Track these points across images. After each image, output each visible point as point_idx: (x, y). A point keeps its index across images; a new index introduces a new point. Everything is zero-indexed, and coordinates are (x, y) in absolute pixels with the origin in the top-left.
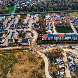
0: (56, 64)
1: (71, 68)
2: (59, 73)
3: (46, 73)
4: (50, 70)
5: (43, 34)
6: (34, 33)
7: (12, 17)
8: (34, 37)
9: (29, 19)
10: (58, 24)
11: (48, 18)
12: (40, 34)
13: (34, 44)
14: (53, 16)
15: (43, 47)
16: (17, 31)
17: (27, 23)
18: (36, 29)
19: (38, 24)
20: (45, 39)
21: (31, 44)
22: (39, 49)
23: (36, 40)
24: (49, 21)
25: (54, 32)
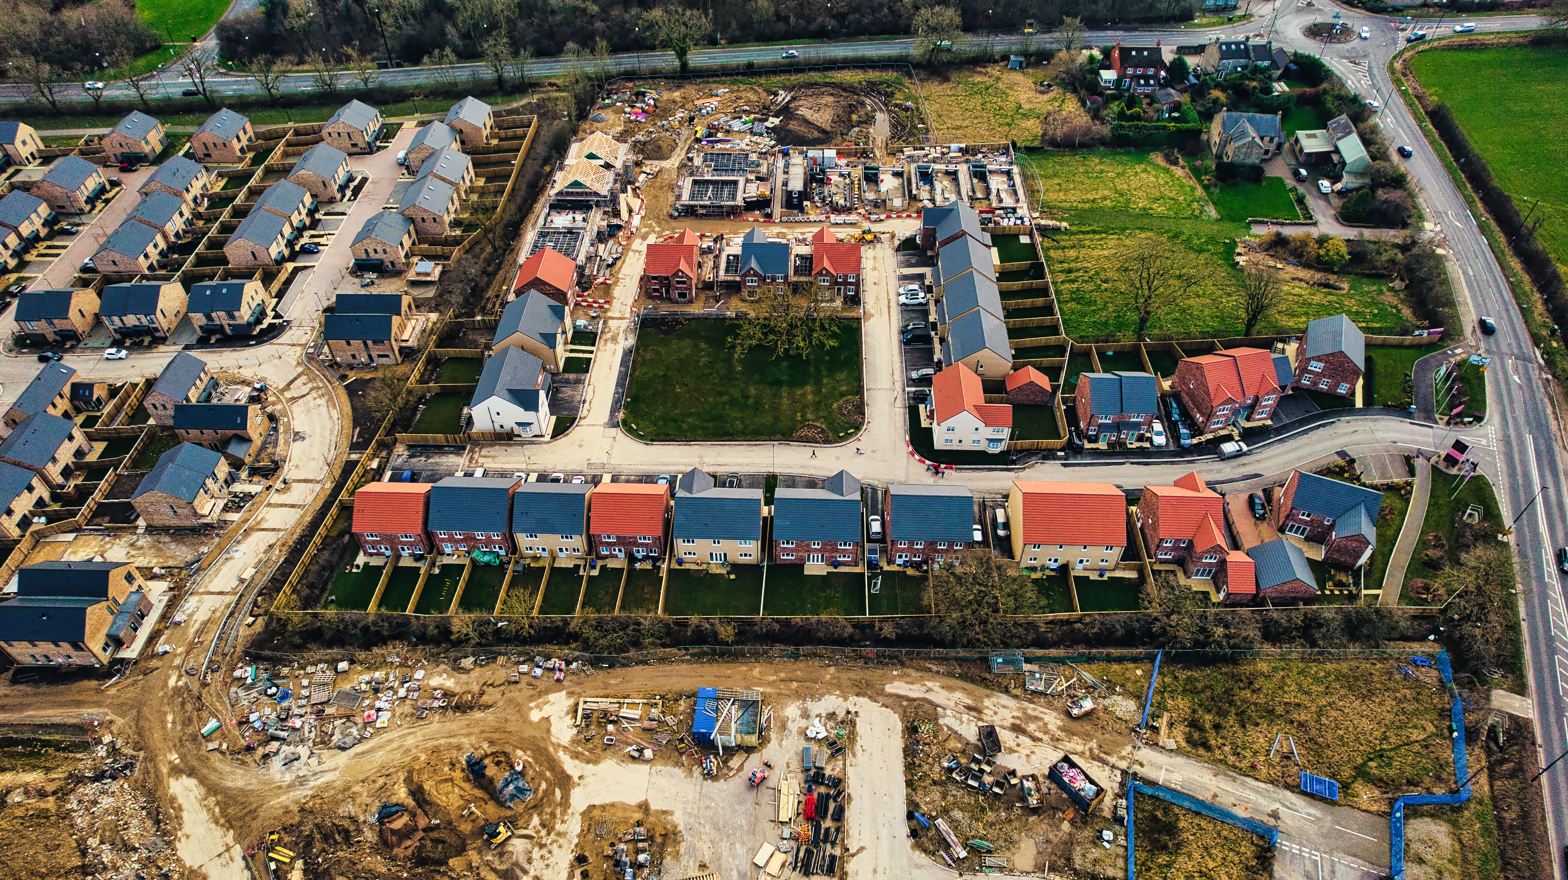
5: (415, 449)
6: (298, 436)
7: (125, 150)
8: (269, 505)
9: (342, 189)
10: (684, 282)
11: (576, 184)
12: (369, 451)
13: (211, 638)
14: (685, 132)
15: (304, 702)
16: (90, 386)
17: (290, 244)
18: (365, 354)
19: (427, 266)
20: (400, 556)
21: (160, 648)
22: (224, 746)
23: (270, 572)
24: (570, 231)
25: (582, 422)
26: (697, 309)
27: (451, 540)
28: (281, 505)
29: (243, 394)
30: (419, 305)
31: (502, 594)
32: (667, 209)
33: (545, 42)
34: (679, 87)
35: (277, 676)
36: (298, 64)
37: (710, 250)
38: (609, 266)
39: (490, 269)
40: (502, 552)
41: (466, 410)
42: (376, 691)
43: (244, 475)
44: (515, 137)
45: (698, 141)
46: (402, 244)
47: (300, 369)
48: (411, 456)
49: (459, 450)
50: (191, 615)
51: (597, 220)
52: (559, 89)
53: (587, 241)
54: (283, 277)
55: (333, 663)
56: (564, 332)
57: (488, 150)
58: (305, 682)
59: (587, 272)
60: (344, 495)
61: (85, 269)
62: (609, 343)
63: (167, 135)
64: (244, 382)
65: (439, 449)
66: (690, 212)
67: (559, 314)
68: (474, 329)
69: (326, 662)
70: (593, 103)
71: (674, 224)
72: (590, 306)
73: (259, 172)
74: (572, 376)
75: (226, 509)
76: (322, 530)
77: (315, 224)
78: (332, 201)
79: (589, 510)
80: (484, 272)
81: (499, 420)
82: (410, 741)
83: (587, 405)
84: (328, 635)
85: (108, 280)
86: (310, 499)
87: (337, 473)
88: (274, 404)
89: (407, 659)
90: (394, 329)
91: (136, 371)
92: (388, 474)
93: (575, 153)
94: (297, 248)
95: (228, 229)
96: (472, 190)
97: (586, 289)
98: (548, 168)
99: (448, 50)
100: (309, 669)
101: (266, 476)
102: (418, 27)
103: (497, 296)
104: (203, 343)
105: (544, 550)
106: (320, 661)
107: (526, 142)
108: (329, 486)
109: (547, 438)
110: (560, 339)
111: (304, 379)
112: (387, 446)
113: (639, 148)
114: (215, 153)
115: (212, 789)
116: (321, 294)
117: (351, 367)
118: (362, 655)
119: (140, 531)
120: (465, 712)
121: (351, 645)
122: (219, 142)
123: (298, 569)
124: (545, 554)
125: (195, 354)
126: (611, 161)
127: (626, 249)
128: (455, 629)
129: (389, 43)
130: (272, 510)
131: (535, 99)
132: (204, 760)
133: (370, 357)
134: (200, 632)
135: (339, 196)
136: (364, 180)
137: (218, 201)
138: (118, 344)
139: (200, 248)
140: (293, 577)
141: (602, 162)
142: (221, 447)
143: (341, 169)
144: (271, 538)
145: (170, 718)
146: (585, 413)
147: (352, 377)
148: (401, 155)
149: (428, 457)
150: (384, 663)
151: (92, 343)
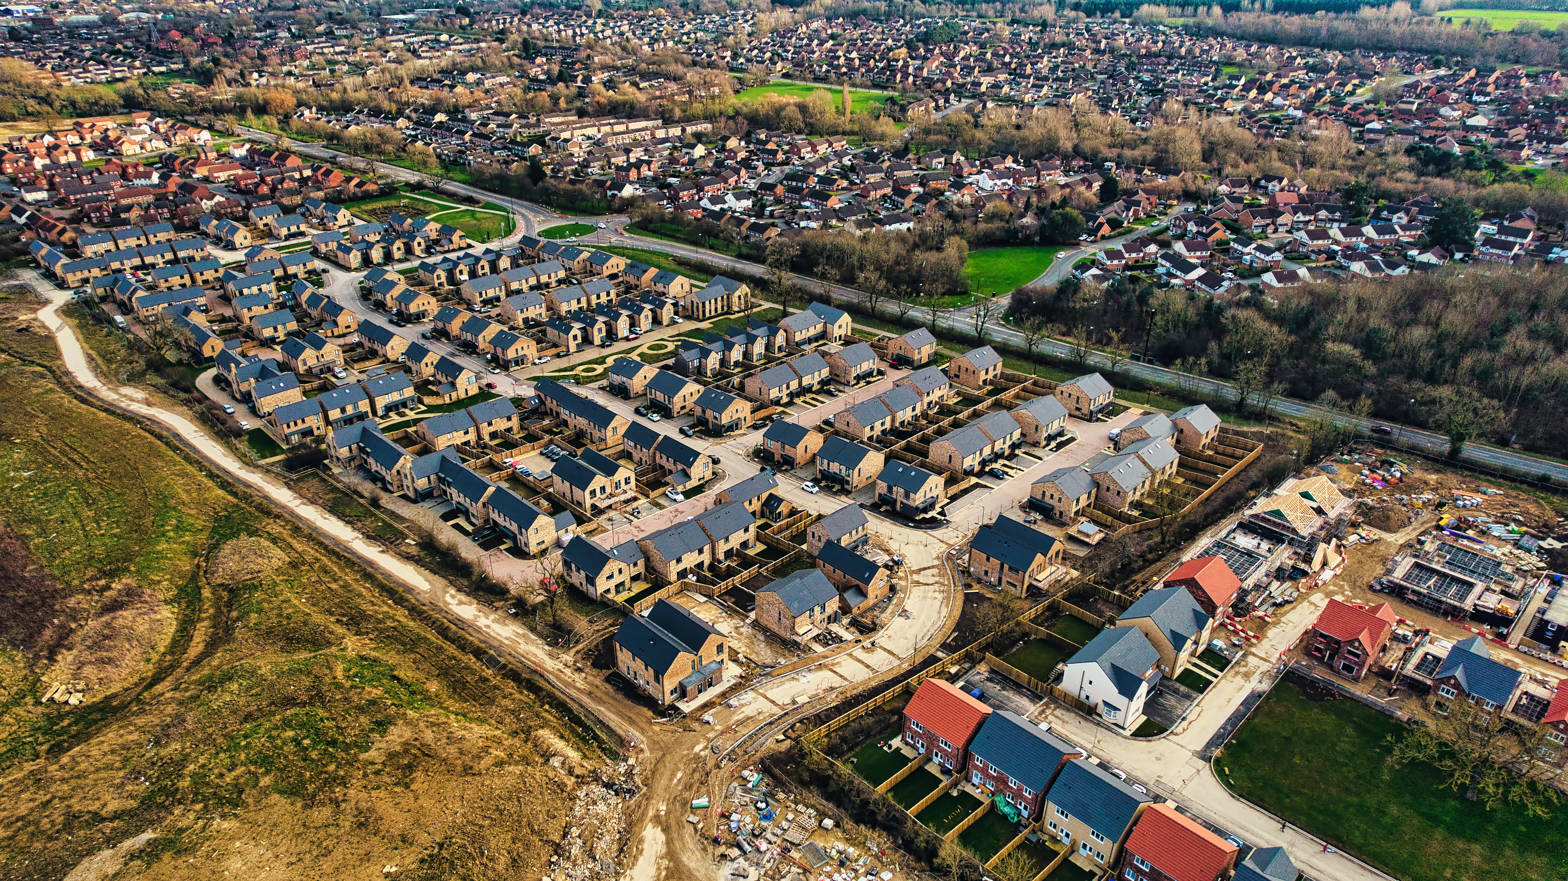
5: (996, 675)
6: (904, 614)
7: (902, 353)
8: (850, 655)
9: (1050, 438)
10: (1357, 656)
11: (1278, 513)
12: (956, 656)
13: (745, 732)
14: (1426, 515)
15: (779, 832)
16: (780, 501)
17: (983, 463)
18: (997, 575)
19: (1091, 528)
20: (931, 760)
21: (707, 717)
22: (700, 826)
23: (820, 708)
24: (1249, 554)
25: (1171, 737)
26: (1360, 691)
27: (984, 771)
28: (859, 661)
29: (882, 559)
30: (1066, 558)
31: (1004, 851)
32: (1369, 578)
33: (1303, 385)
34: (1438, 471)
35: (773, 796)
36: (1064, 335)
37: (1404, 639)
38: (1275, 604)
39: (1150, 556)
40: (1025, 814)
41: (1060, 666)
42: (842, 864)
43: (845, 621)
44: (1232, 456)
45: (1439, 528)
46: (1078, 500)
47: (936, 562)
48: (988, 679)
49: (1035, 697)
50: (742, 705)
51: (1284, 556)
52: (1299, 430)
53: (1263, 569)
54: (964, 485)
55: (822, 815)
56: (1196, 643)
57: (1199, 456)
58: (790, 816)
59: (1249, 599)
60: (913, 680)
61: (827, 422)
62: (1239, 677)
63: (936, 353)
64: (887, 551)
65: (1018, 687)
66: (1397, 592)
67: (1200, 622)
68: (1106, 601)
69: (817, 810)
70: (1330, 452)
71: (1370, 595)
72: (1236, 632)
73: (990, 401)
74: (1183, 688)
75: (816, 639)
76: (879, 698)
77: (1012, 457)
78: (1036, 444)
79: (1135, 823)
80: (1142, 556)
81: (1088, 690)
83: (1185, 724)
84: (833, 787)
85: (837, 433)
86: (885, 668)
87: (919, 660)
88: (900, 579)
89: (883, 854)
90: (1034, 565)
91: (816, 506)
92: (961, 683)
93: (1289, 488)
94: (987, 469)
95: (941, 432)
96: (1168, 483)
97: (1240, 616)
98: (1252, 493)
99: (1203, 361)
100: (800, 807)
101: (861, 632)
102: (1184, 336)
103: (1144, 583)
104: (874, 508)
105: (1067, 835)
106: (813, 807)
107: (1240, 464)
108: (906, 666)
109: (1127, 733)
110: (1188, 646)
111: (935, 571)
112: (973, 660)
113: (1363, 510)
114: (963, 376)
115: (671, 854)
116: (988, 511)
117: (979, 581)
118: (849, 824)
119: (748, 621)
121: (846, 809)
122: (971, 369)
123: (841, 719)
124: (1066, 841)
125: (866, 513)
126: (1326, 508)
127: (1302, 598)
128: (942, 853)
129: (1152, 340)
130: (850, 661)
131: (1268, 431)
132: (680, 826)
133: (1000, 580)
134: (740, 723)
135: (1044, 443)
136: (1072, 439)
137: (945, 410)
138: (816, 481)
139: (913, 439)
140: (834, 723)
141: (1315, 505)
142: (842, 589)
143: (1056, 422)
144: (836, 682)
145: (679, 775)
146: (1179, 730)
147: (976, 589)
148: (1116, 431)
149: (1004, 689)
150: (862, 845)
151: (801, 473)
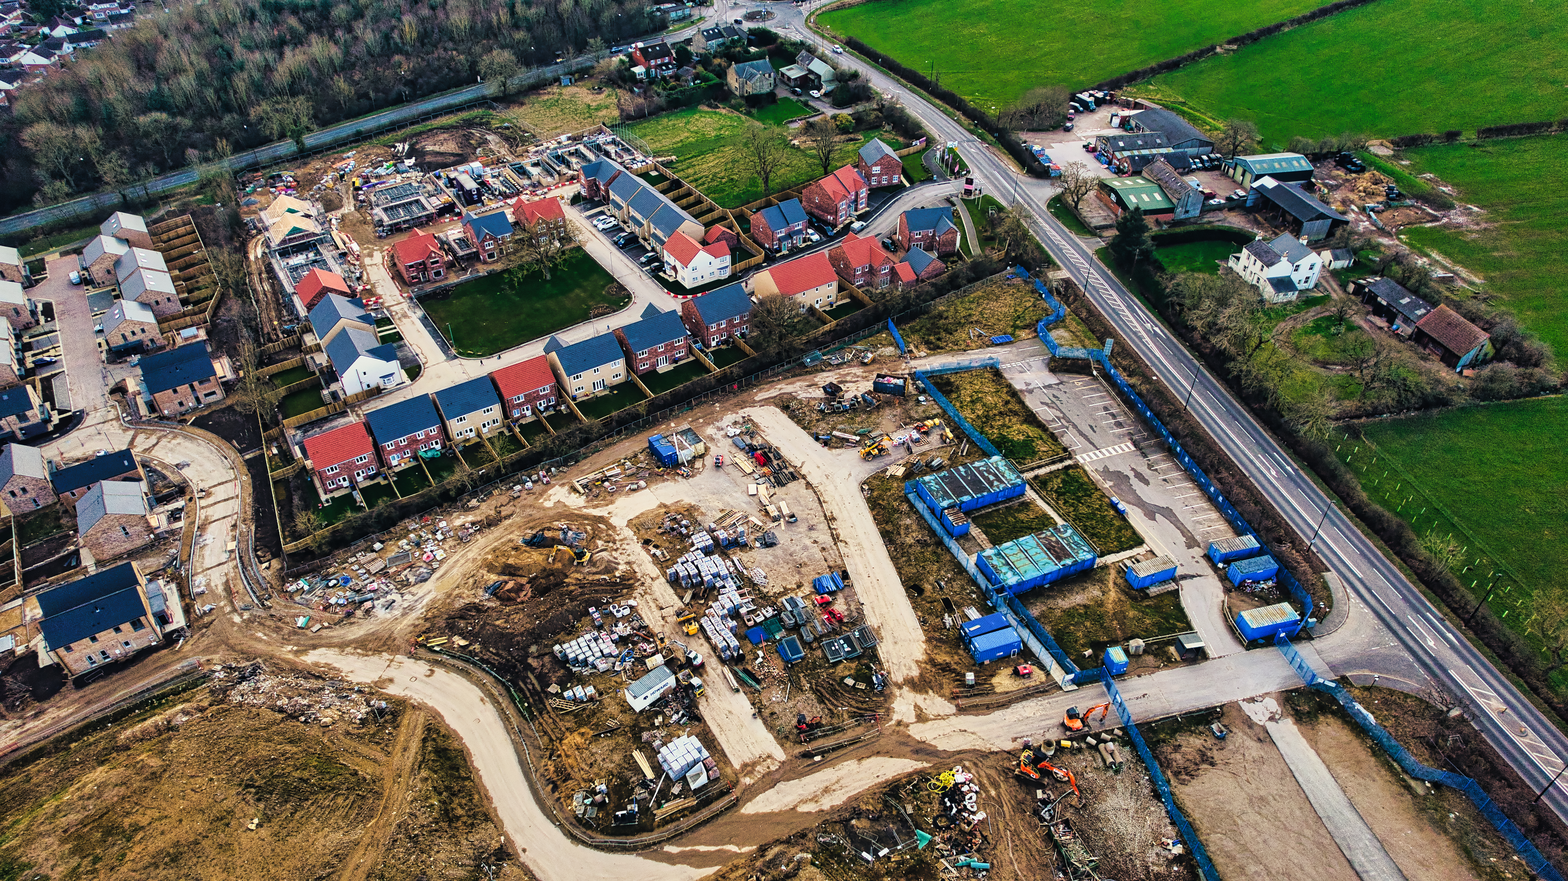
0: (590, 690)
1: (741, 659)
2: (658, 769)
3: (519, 842)
4: (555, 788)
5: (304, 427)
6: (182, 466)
8: (204, 507)
9: (34, 314)
10: (437, 262)
11: (295, 230)
12: (265, 444)
13: (240, 586)
14: (341, 188)
15: (366, 576)
17: (21, 363)
18: (192, 397)
19: (188, 333)
20: (357, 482)
21: (202, 610)
22: (326, 624)
23: (251, 537)
24: (315, 261)
25: (428, 365)
26: (454, 280)
27: (398, 449)
28: (216, 503)
32: (372, 235)
34: (307, 163)
35: (327, 575)
38: (358, 279)
40: (438, 447)
41: (325, 393)
42: (418, 545)
44: (181, 236)
45: (358, 189)
47: (131, 432)
49: (342, 413)
50: (208, 585)
53: (334, 264)
55: (368, 549)
58: (356, 567)
62: (404, 319)
65: (326, 419)
66: (397, 229)
67: (358, 304)
68: (276, 353)
69: (360, 551)
71: (388, 240)
72: (366, 305)
74: (394, 345)
75: (168, 521)
77: (27, 346)
78: (29, 326)
81: (366, 380)
82: (470, 555)
83: (421, 355)
84: (349, 535)
86: (238, 490)
87: (246, 468)
89: (425, 521)
93: (271, 216)
100: (351, 560)
101: (181, 495)
103: (275, 330)
105: (471, 430)
106: (356, 553)
108: (247, 478)
109: (409, 382)
111: (142, 436)
112: (273, 439)
115: (343, 645)
116: (93, 385)
117: (181, 414)
118: (387, 535)
119: (91, 569)
120: (496, 525)
124: (473, 434)
126: (306, 213)
127: (363, 265)
130: (210, 509)
131: (173, 207)
132: (318, 637)
133: (197, 399)
134: (228, 588)
135: (33, 321)
136: (48, 305)
141: (302, 214)
144: (229, 521)
145: (260, 634)
146: (424, 360)
147: (193, 417)
148: (71, 277)
150: (409, 531)
